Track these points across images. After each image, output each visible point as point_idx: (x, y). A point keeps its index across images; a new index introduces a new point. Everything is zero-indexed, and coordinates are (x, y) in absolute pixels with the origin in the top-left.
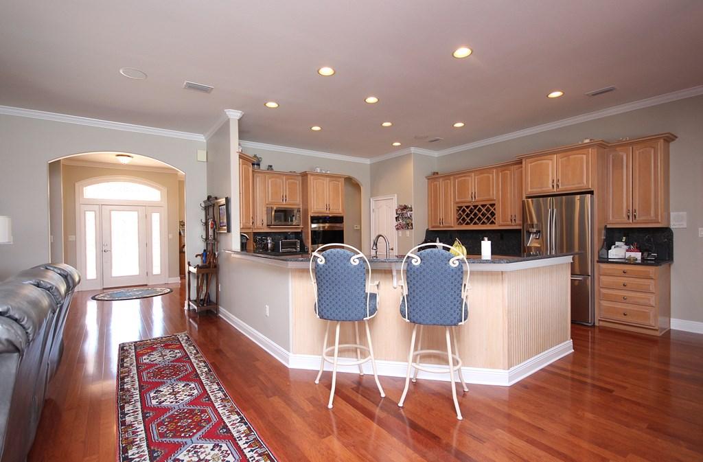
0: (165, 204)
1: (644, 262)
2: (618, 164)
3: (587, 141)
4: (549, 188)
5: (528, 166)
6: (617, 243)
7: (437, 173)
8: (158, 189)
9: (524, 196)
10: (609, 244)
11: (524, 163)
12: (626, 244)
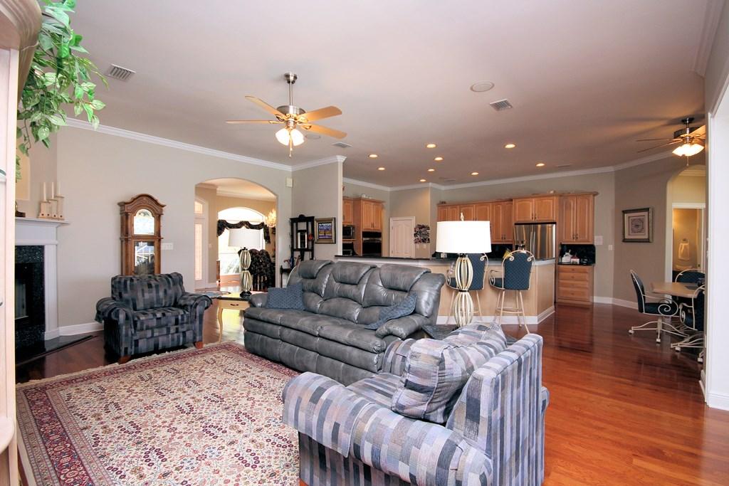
0: (206, 217)
1: (581, 264)
2: (568, 207)
3: (552, 192)
4: (530, 219)
5: (517, 204)
6: (567, 253)
7: (445, 203)
8: (202, 203)
9: (513, 224)
10: (562, 254)
11: (513, 202)
12: (571, 254)
